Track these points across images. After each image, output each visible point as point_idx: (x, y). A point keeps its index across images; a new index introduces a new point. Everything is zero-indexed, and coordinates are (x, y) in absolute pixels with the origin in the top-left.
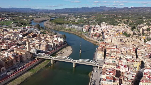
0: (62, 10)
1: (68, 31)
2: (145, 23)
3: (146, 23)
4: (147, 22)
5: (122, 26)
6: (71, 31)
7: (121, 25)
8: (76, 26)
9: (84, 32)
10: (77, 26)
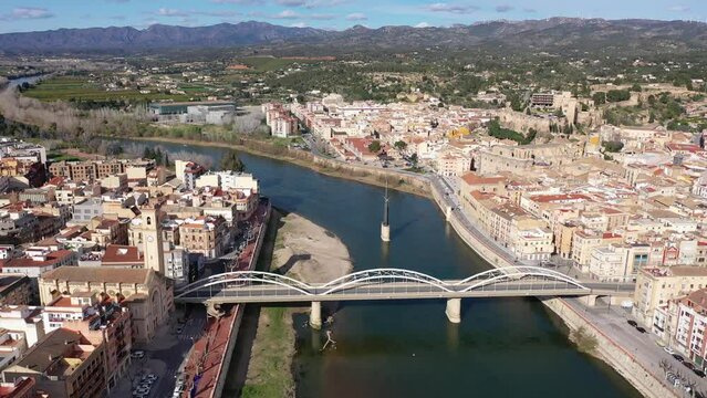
0: (39, 40)
1: (191, 138)
2: (493, 89)
3: (497, 85)
4: (499, 82)
5: (417, 101)
6: (207, 140)
7: (413, 98)
8: (212, 109)
9: (279, 135)
10: (216, 110)
